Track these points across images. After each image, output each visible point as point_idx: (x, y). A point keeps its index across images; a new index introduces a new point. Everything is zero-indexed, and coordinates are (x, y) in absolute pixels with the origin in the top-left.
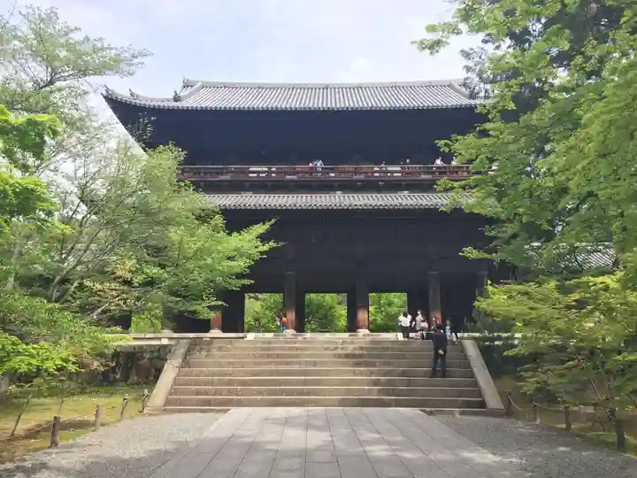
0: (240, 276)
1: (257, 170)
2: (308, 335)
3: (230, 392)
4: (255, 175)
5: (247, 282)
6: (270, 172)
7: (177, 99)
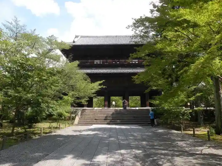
0: (93, 94)
1: (97, 62)
2: (111, 108)
3: (92, 121)
4: (96, 63)
5: (95, 95)
6: (100, 62)
7: (74, 42)
